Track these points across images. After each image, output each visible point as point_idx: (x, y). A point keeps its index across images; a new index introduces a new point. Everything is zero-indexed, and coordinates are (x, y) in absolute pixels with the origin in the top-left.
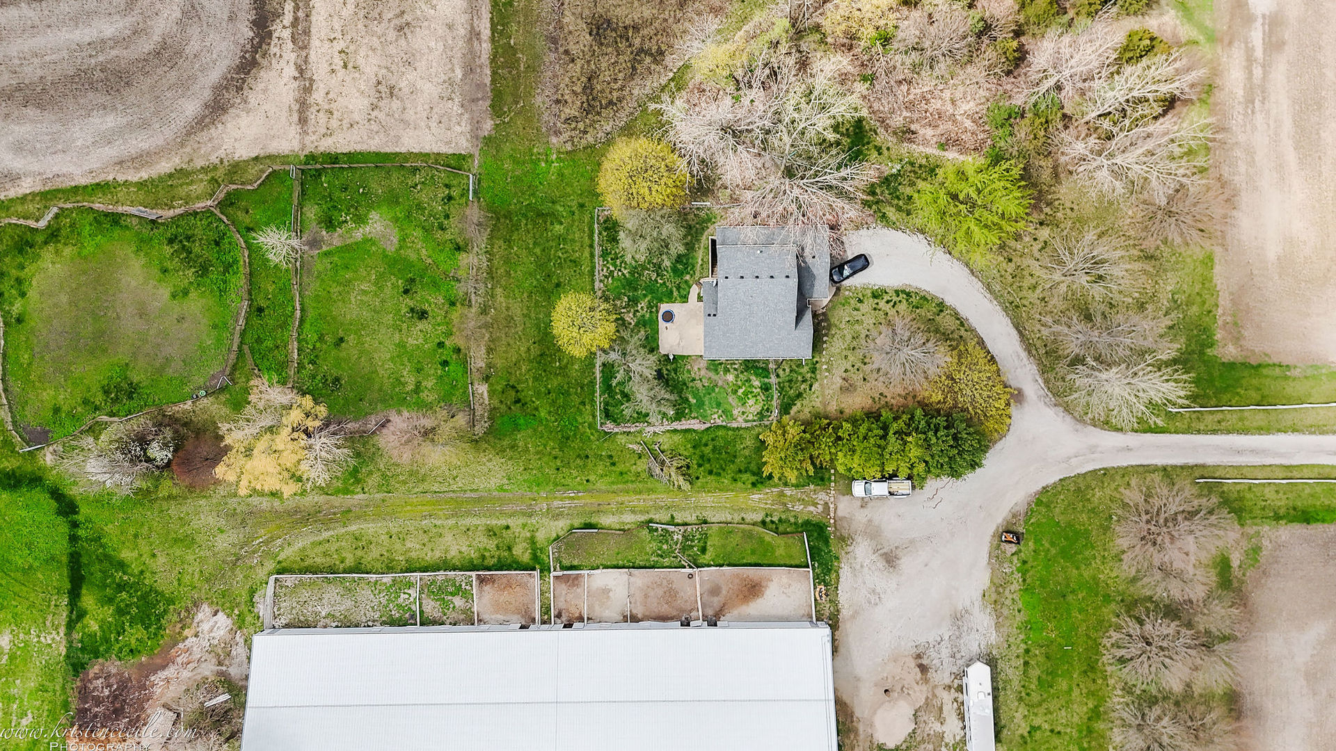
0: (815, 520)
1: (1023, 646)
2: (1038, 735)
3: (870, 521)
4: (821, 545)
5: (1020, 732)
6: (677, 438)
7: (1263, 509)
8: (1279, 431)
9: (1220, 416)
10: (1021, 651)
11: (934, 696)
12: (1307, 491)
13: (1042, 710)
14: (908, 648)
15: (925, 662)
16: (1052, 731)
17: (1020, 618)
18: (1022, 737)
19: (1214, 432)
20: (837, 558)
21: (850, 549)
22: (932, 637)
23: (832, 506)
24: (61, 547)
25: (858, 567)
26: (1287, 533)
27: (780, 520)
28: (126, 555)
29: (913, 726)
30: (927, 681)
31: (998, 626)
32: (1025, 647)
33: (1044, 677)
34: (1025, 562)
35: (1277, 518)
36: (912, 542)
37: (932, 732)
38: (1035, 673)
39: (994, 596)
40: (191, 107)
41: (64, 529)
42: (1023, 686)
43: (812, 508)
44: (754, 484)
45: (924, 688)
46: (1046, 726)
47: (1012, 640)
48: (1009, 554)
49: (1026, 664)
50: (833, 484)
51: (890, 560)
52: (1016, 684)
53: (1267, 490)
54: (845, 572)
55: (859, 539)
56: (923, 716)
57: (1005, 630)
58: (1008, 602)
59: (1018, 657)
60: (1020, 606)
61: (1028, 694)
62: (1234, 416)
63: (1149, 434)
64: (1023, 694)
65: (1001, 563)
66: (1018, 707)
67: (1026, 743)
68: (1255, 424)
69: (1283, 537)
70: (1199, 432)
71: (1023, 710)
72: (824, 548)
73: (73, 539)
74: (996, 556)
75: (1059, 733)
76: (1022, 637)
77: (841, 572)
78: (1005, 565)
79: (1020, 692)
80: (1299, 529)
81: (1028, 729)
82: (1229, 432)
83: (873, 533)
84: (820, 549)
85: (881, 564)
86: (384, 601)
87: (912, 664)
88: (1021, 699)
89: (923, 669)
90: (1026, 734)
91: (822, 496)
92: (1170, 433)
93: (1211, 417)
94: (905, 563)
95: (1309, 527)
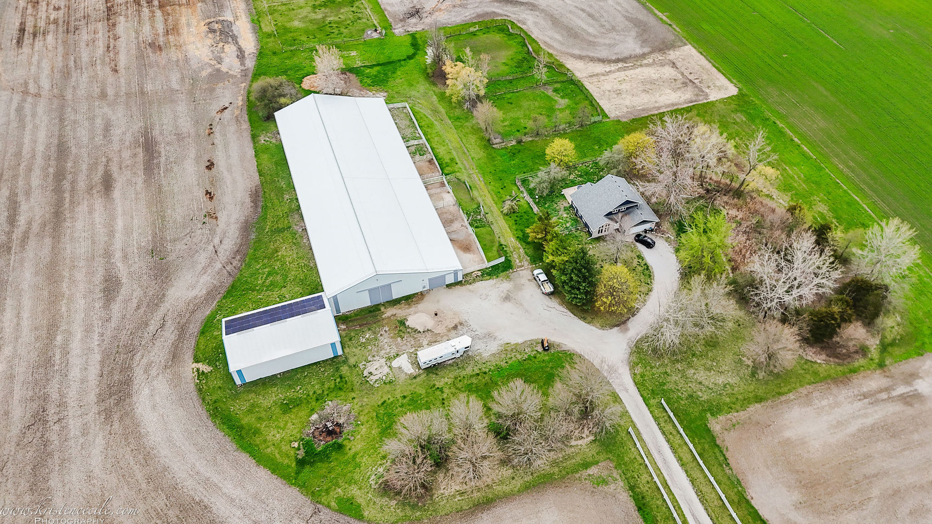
0: (513, 264)
1: (487, 370)
2: (438, 393)
3: (523, 285)
4: (501, 269)
5: (437, 383)
6: (526, 206)
7: (633, 477)
8: (686, 472)
9: (675, 433)
10: (484, 370)
11: (442, 337)
12: (659, 502)
13: (454, 390)
14: (464, 318)
15: (459, 327)
16: (443, 399)
17: (503, 364)
18: (434, 385)
19: (663, 433)
20: (497, 277)
21: (505, 281)
22: (474, 326)
23: (523, 268)
24: (394, 58)
25: (497, 286)
26: (625, 497)
27: (506, 251)
28: (399, 73)
29: (422, 331)
30: (449, 331)
31: (494, 355)
32: (487, 371)
33: (474, 386)
34: (535, 357)
35: (632, 488)
36: (521, 305)
37: (421, 341)
38: (474, 380)
39: (509, 349)
40: (577, 52)
41: (402, 58)
42: (464, 377)
43: (518, 261)
44: (518, 237)
45: (445, 331)
46: (445, 396)
47: (489, 363)
48: (536, 349)
49: (478, 375)
50: (534, 266)
51: (507, 298)
52: (464, 373)
53: (645, 475)
54: (492, 282)
55: (512, 283)
56: (429, 335)
57: (492, 359)
58: (509, 356)
59: (480, 369)
60: (509, 362)
61: (460, 380)
62: (680, 441)
63: (641, 398)
64: (459, 378)
65: (529, 346)
66: (451, 378)
67: (431, 388)
68: (682, 455)
69: (621, 497)
70: (658, 424)
71: (450, 381)
72: (500, 270)
73: (399, 61)
74: (531, 344)
75: (444, 403)
76: (492, 368)
77: (491, 280)
78: (529, 349)
79: (460, 377)
80: (631, 505)
81: (440, 387)
82: (668, 441)
83: (518, 288)
84: (498, 269)
85: (503, 295)
86: (409, 136)
87: (456, 321)
88: (456, 378)
89: (455, 327)
90: (436, 387)
91: (526, 263)
92: (649, 409)
93: (671, 428)
94: (508, 305)
95: (636, 512)
